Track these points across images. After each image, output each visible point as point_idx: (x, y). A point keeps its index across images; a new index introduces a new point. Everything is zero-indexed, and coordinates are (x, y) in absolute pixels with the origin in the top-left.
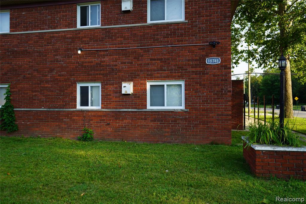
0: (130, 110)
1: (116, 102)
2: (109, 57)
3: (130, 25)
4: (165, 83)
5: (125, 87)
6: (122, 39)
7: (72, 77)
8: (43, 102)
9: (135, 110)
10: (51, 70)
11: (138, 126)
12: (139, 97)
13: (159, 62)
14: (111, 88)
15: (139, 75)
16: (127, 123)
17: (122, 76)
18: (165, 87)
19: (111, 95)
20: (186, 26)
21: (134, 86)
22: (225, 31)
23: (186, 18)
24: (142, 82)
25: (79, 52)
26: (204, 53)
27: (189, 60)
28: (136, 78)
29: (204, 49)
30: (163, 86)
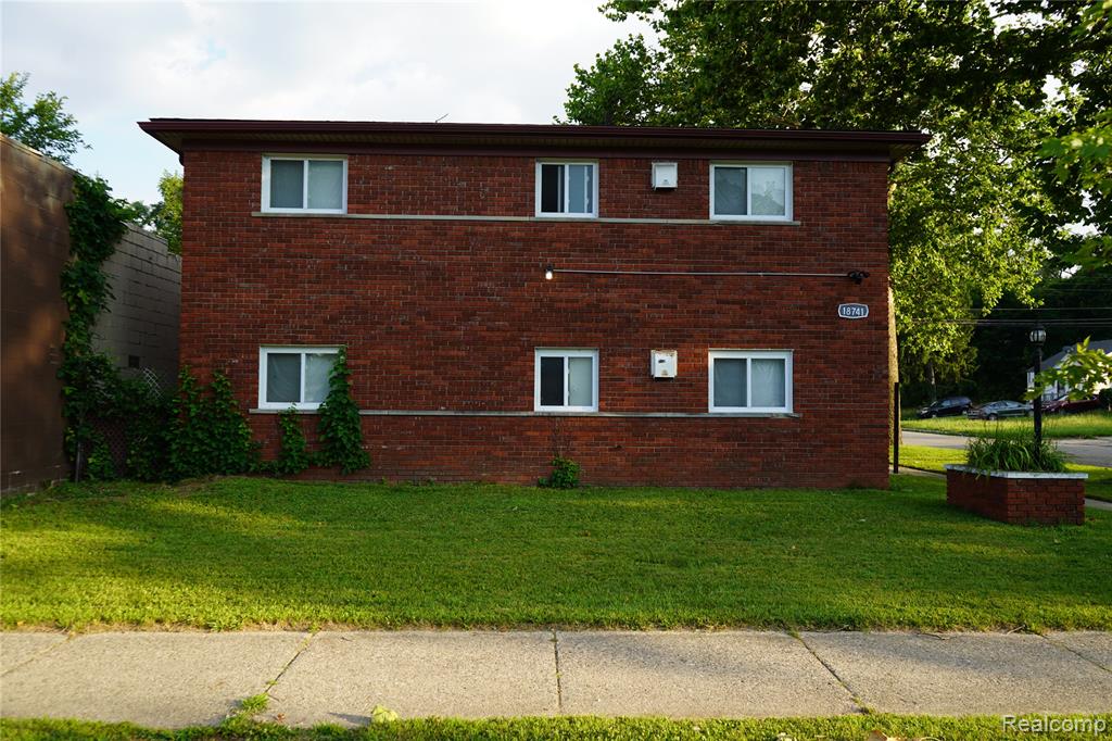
0: (669, 415)
1: (635, 395)
2: (621, 290)
3: (670, 221)
4: (749, 356)
5: (661, 361)
6: (652, 251)
7: (525, 334)
8: (443, 393)
9: (683, 415)
10: (467, 316)
11: (689, 450)
12: (691, 385)
13: (737, 307)
14: (623, 364)
15: (691, 336)
16: (664, 445)
17: (652, 336)
18: (749, 363)
19: (623, 380)
20: (798, 233)
21: (679, 360)
22: (876, 251)
23: (796, 216)
24: (698, 351)
25: (549, 276)
26: (834, 294)
27: (801, 308)
28: (684, 341)
29: (834, 285)
30: (745, 360)
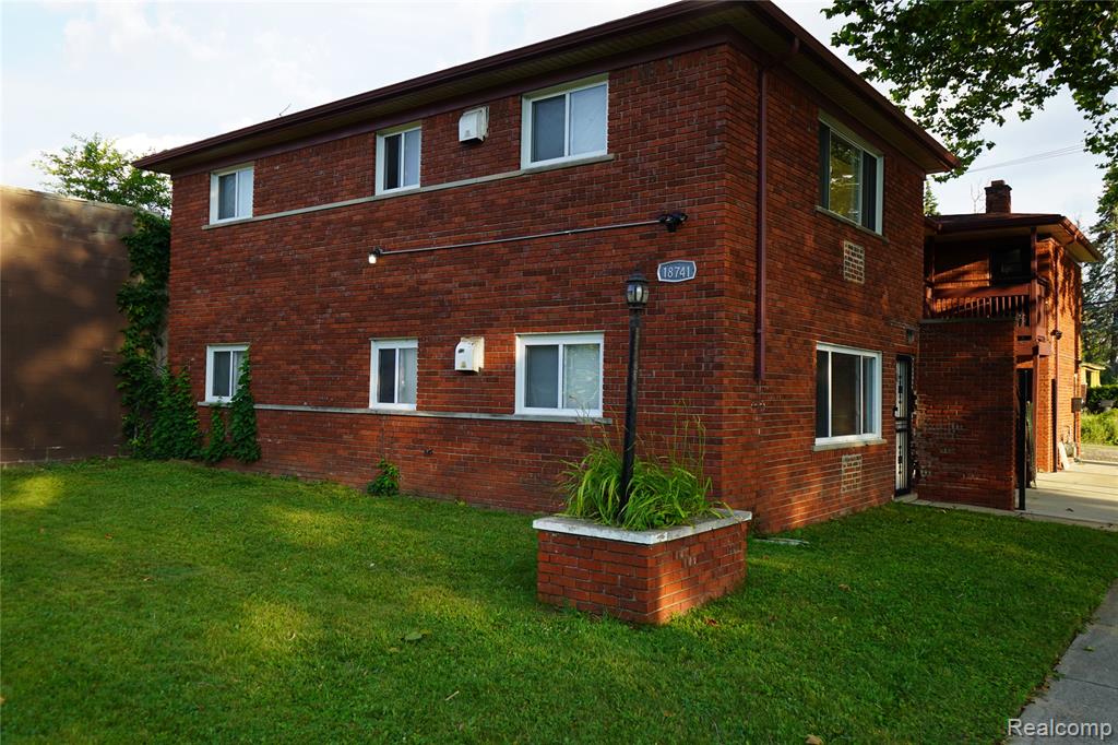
0: (474, 416)
1: (447, 391)
2: (436, 269)
3: (480, 180)
4: (560, 341)
5: (461, 351)
6: (463, 219)
7: (363, 324)
8: (306, 389)
9: (483, 416)
10: (323, 308)
11: (494, 461)
12: (497, 380)
13: (543, 278)
14: (438, 354)
15: (497, 319)
16: (471, 452)
17: (462, 321)
18: (561, 348)
19: (436, 373)
20: (612, 171)
21: (487, 349)
22: (709, 179)
23: (611, 147)
24: (504, 336)
25: (372, 260)
26: (653, 249)
27: (614, 272)
28: (491, 326)
29: (655, 236)
30: (557, 346)
